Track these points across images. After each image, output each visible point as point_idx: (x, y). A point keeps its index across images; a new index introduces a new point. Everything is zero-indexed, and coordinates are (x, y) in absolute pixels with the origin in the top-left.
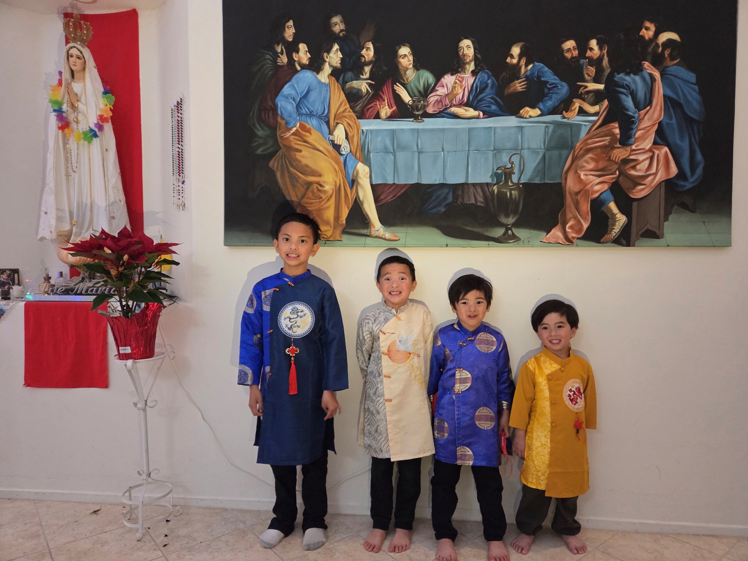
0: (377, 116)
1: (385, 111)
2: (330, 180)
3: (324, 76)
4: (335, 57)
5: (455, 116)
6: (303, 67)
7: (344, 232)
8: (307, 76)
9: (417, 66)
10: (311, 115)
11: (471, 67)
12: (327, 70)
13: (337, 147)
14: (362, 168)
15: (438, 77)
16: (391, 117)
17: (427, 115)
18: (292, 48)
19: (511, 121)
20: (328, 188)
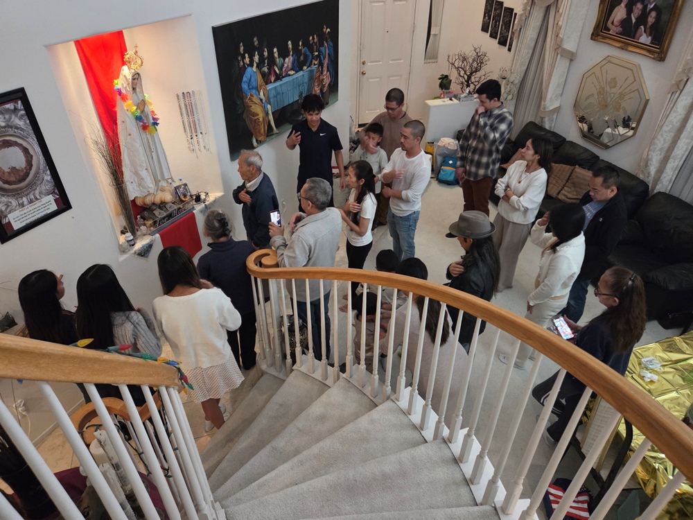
0: (271, 82)
1: (273, 79)
2: (261, 116)
3: (254, 69)
4: (256, 58)
5: (289, 75)
6: (248, 65)
7: (267, 136)
8: (249, 69)
9: (279, 57)
10: (253, 88)
11: (291, 53)
12: (255, 65)
13: (261, 100)
14: (269, 106)
15: (284, 60)
16: (275, 81)
17: (283, 77)
18: (244, 58)
19: (301, 73)
20: (261, 119)
